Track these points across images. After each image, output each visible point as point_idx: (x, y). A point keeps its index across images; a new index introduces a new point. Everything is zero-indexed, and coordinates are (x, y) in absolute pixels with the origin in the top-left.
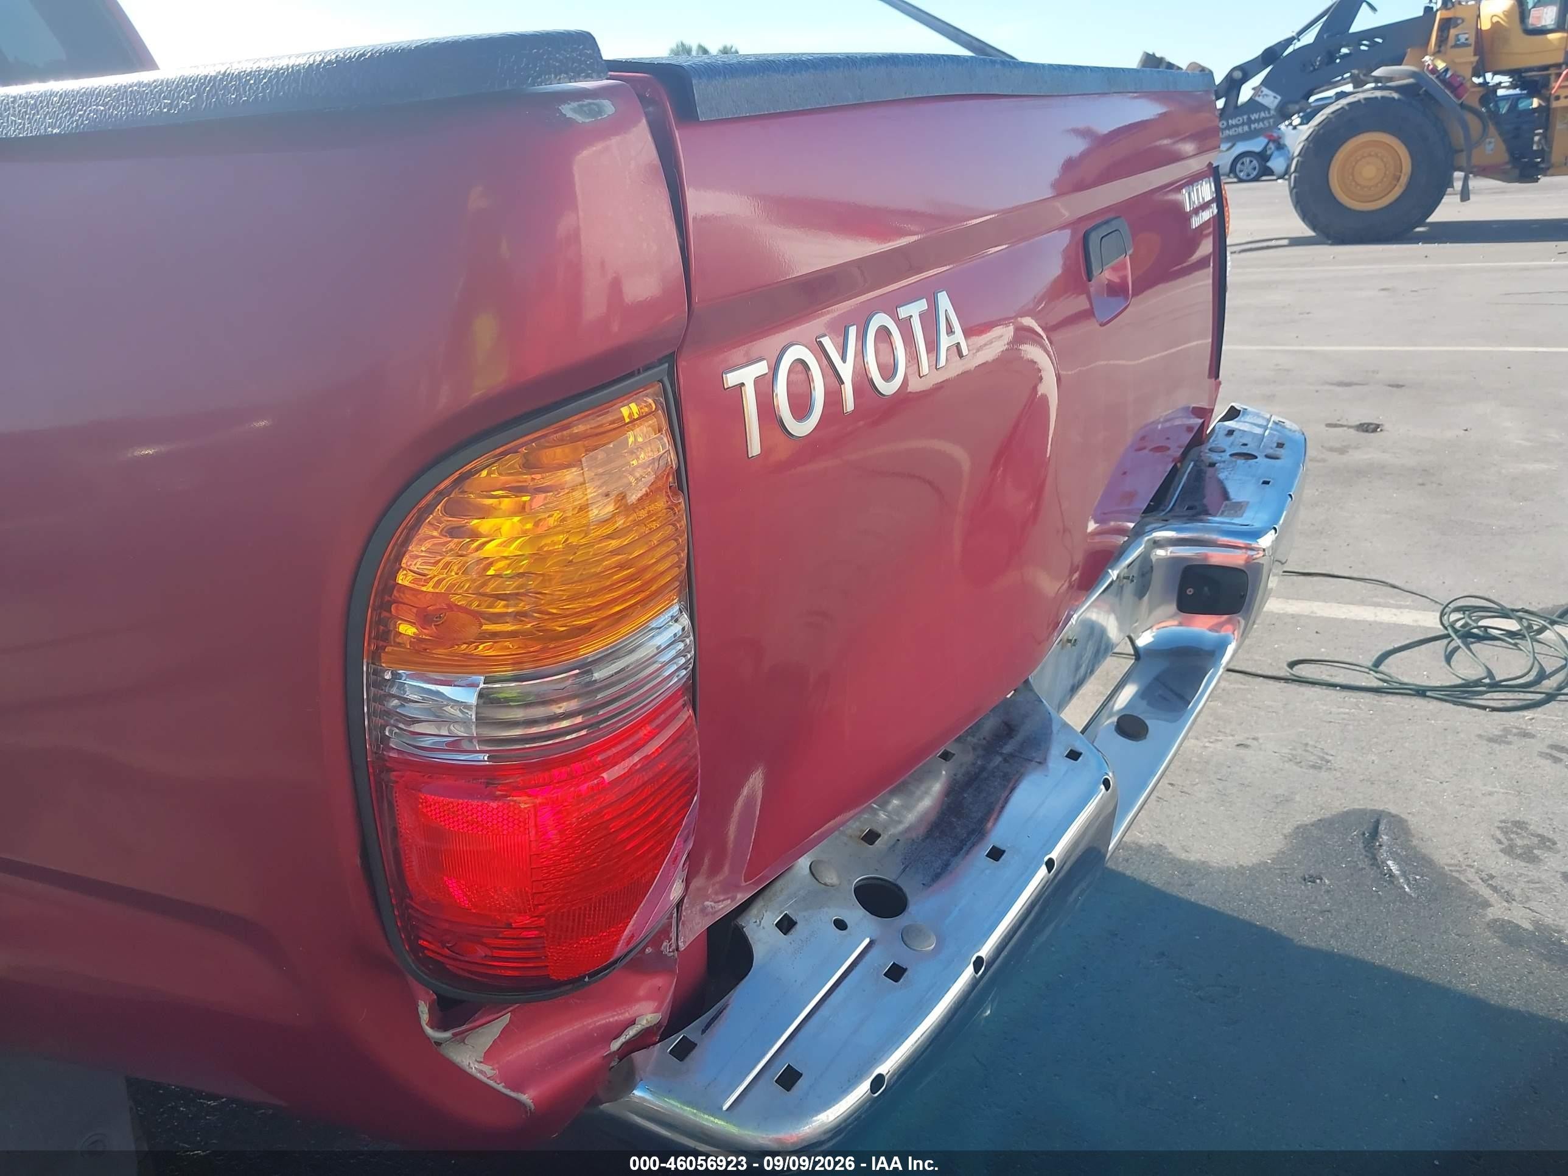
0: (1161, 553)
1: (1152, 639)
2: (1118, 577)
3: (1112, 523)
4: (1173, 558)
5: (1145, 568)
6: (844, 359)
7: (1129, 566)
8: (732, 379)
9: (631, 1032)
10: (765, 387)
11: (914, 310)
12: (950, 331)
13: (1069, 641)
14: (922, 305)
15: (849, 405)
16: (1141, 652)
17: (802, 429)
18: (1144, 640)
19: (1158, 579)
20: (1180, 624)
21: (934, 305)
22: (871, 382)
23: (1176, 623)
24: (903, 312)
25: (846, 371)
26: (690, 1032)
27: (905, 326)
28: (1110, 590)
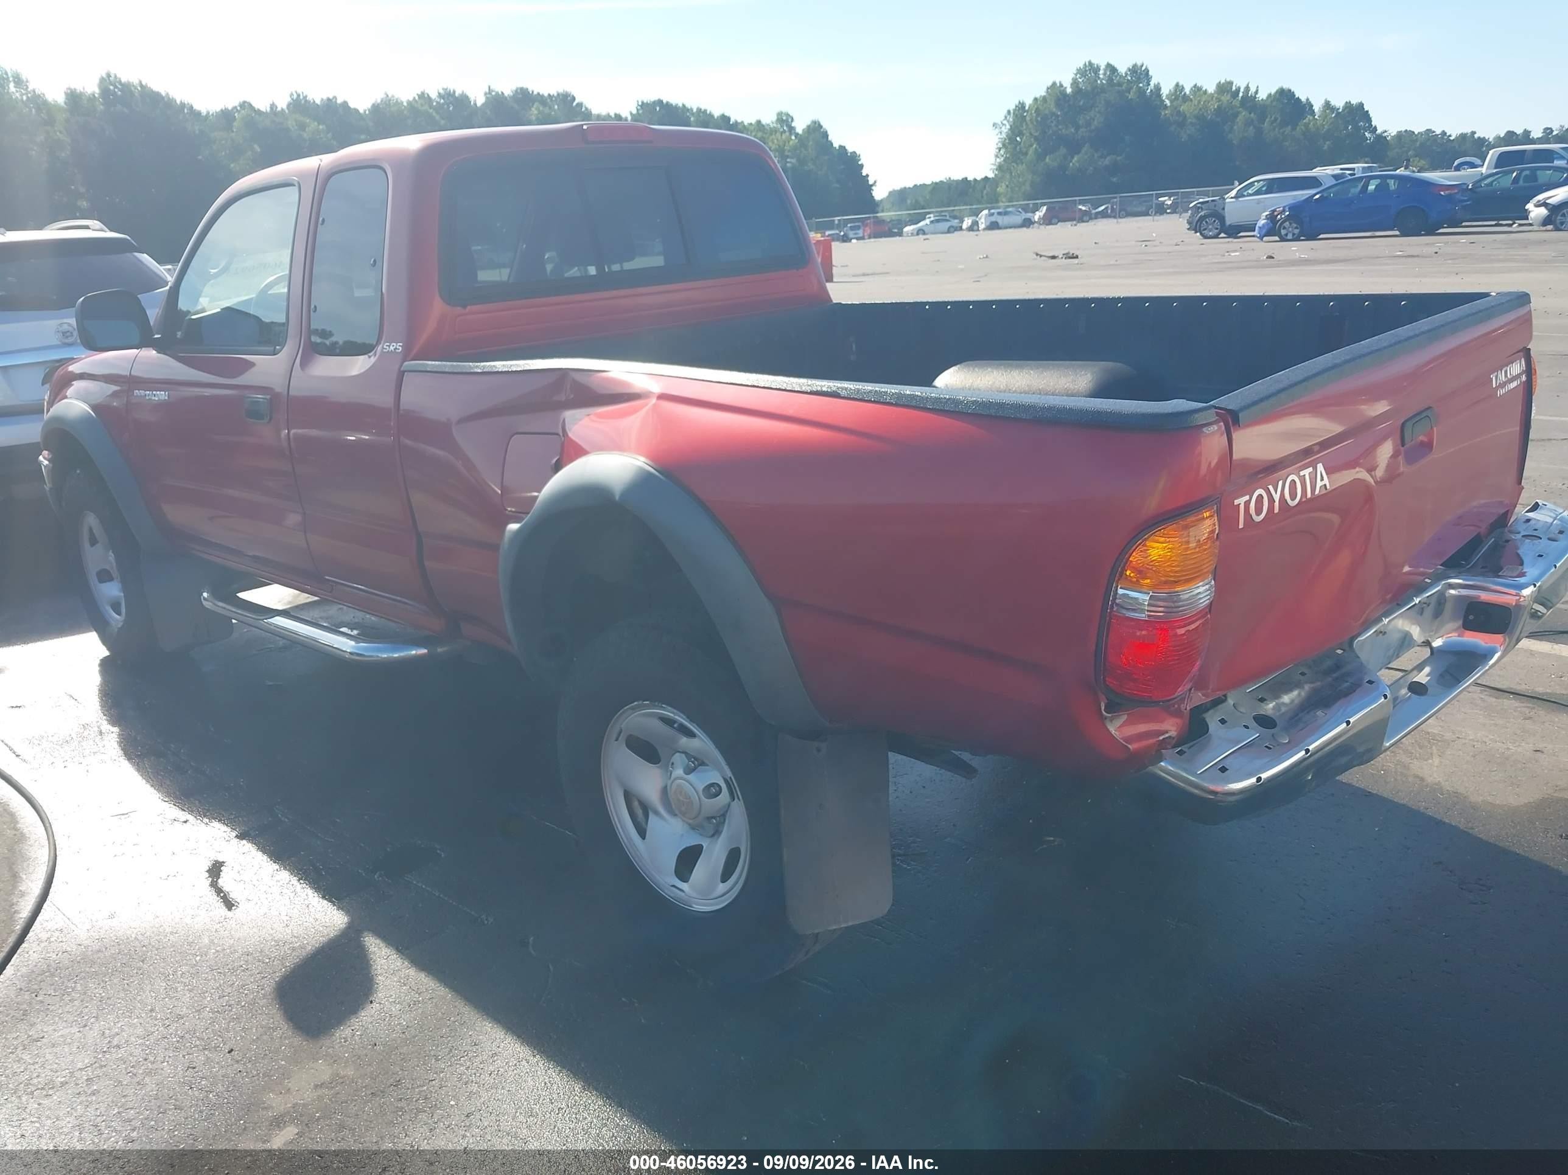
0: (1452, 592)
1: (1441, 644)
2: (1420, 602)
3: (1422, 569)
4: (1460, 596)
5: (1441, 599)
6: (1276, 493)
7: (1428, 597)
8: (1236, 502)
9: (1167, 735)
10: (1247, 503)
11: (1306, 472)
12: (1322, 479)
13: (1381, 632)
14: (1311, 469)
15: (1276, 510)
16: (1435, 651)
17: (1258, 519)
18: (1437, 643)
19: (1448, 607)
20: (1459, 636)
21: (1315, 469)
22: (1286, 500)
23: (1457, 635)
24: (1302, 473)
25: (1277, 497)
26: (1184, 748)
27: (1303, 480)
28: (1413, 609)
